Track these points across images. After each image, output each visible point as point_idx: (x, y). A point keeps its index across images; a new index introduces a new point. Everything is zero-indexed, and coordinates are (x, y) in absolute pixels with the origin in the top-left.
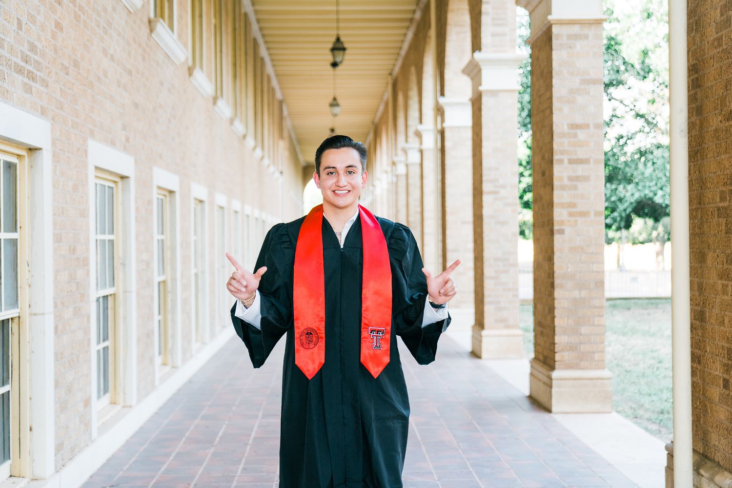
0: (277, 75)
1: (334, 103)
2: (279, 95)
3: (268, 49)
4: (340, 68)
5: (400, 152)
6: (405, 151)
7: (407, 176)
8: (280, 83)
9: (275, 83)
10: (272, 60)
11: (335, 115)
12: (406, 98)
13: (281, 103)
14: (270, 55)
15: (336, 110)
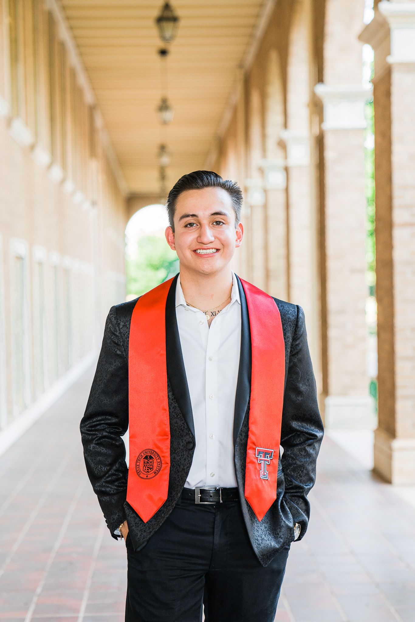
0: (87, 69)
1: (164, 106)
2: (89, 98)
3: (71, 28)
4: (170, 57)
5: (255, 173)
6: (261, 171)
7: (265, 207)
8: (90, 79)
9: (82, 80)
10: (78, 46)
11: (165, 123)
12: (264, 96)
13: (92, 109)
14: (75, 37)
15: (168, 115)
